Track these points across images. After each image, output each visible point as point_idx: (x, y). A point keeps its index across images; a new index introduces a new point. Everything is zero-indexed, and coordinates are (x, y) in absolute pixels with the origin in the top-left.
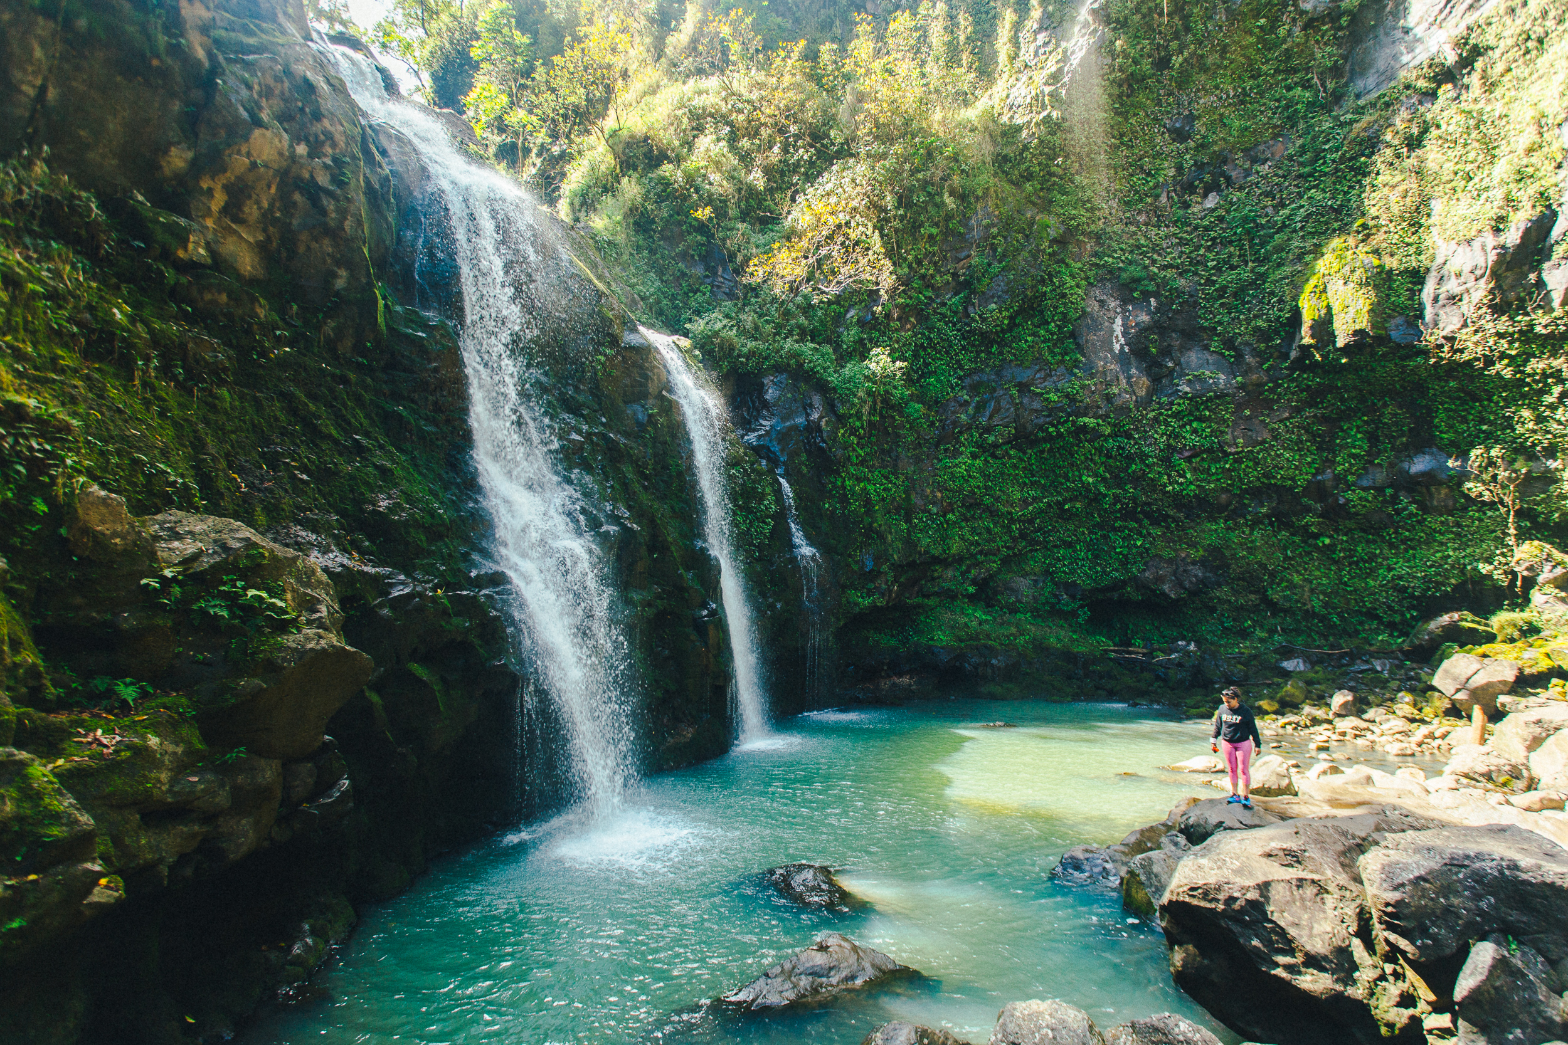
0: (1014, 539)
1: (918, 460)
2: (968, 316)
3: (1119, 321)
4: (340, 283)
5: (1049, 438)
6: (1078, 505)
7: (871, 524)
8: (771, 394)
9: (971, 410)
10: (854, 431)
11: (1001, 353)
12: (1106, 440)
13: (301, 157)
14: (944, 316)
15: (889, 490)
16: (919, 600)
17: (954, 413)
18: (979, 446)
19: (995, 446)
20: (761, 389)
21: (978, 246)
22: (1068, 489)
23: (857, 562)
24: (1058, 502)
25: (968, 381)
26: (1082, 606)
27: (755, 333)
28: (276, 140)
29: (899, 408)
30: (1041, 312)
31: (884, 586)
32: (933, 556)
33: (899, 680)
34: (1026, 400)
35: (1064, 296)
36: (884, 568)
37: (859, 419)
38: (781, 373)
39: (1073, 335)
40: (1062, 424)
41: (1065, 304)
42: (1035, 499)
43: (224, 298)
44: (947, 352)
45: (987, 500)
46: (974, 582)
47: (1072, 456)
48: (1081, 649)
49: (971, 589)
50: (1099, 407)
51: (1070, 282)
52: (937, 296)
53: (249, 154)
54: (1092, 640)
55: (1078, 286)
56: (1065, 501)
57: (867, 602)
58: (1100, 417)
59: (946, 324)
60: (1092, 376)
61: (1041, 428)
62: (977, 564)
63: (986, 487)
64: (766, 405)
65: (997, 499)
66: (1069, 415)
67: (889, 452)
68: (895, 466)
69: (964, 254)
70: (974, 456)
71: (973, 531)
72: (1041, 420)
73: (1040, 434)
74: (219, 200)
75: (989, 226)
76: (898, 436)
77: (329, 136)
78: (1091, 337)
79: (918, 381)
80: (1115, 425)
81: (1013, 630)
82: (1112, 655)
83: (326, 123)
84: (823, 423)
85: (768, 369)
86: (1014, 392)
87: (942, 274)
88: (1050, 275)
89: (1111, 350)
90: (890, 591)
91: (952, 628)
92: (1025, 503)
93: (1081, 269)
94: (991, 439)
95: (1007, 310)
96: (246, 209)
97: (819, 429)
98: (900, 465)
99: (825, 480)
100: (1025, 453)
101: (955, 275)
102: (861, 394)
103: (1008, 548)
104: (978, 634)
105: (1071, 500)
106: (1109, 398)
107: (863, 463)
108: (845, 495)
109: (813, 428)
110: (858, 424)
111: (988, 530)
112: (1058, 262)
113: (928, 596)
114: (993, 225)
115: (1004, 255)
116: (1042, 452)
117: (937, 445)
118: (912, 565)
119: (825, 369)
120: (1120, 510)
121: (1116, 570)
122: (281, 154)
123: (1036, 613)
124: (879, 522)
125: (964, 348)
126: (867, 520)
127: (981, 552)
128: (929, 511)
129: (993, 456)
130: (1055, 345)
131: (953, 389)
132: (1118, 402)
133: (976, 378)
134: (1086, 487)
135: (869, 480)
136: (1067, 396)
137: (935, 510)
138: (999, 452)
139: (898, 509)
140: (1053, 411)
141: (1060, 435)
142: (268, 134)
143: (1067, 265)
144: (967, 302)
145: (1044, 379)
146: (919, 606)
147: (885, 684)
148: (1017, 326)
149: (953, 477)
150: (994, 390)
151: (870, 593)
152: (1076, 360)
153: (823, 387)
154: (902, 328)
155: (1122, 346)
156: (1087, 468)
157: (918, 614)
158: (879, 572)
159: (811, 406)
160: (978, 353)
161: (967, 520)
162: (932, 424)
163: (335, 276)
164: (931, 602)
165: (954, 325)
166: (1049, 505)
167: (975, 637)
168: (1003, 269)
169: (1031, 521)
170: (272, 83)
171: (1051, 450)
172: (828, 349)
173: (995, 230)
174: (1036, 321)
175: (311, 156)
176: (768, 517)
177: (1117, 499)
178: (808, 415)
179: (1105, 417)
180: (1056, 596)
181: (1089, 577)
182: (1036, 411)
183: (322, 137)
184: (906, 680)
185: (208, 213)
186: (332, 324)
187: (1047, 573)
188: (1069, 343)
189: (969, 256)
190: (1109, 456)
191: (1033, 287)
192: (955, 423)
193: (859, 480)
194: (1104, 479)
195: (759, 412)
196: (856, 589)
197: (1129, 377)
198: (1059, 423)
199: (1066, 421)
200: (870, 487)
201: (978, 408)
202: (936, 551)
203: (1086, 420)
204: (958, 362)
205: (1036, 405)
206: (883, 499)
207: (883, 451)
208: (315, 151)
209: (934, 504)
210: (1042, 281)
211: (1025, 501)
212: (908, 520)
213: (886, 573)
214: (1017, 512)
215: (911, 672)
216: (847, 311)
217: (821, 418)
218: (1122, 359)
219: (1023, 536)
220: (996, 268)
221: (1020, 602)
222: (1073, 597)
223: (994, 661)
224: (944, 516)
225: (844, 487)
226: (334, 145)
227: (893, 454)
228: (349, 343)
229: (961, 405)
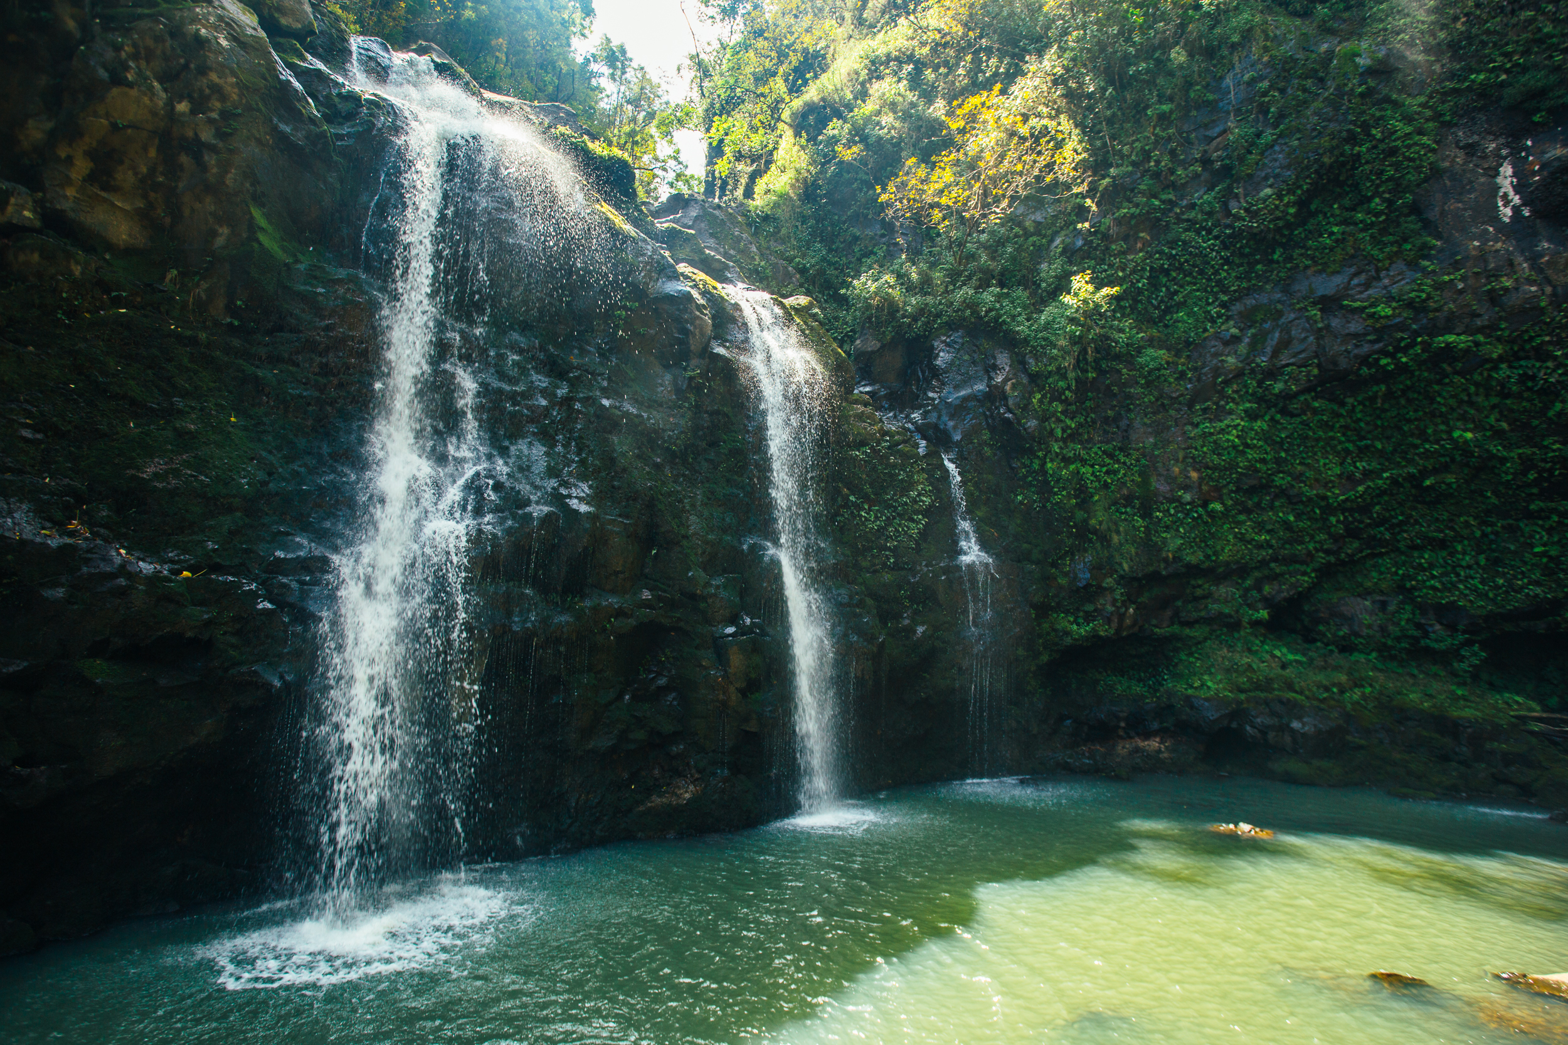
0: (1336, 538)
1: (1159, 429)
2: (1228, 213)
3: (1507, 170)
4: (220, 241)
5: (1385, 376)
6: (1451, 479)
7: (1086, 521)
8: (943, 358)
9: (1243, 348)
10: (1057, 396)
11: (1290, 259)
12: (1496, 368)
13: (183, 114)
14: (1192, 222)
15: (1115, 472)
16: (1176, 629)
17: (1216, 355)
18: (1260, 400)
19: (1287, 396)
20: (931, 354)
21: (1238, 111)
22: (1427, 455)
23: (1066, 574)
24: (1411, 477)
25: (1237, 307)
26: (1469, 643)
27: (925, 286)
28: (146, 100)
29: (1129, 356)
30: (1356, 186)
31: (1110, 608)
32: (1189, 566)
33: (1142, 744)
34: (1335, 323)
35: (1393, 152)
36: (1109, 582)
37: (1064, 377)
38: (956, 330)
39: (1415, 209)
40: (1405, 350)
41: (1397, 166)
42: (1367, 474)
43: (36, 257)
44: (1201, 272)
45: (1280, 480)
46: (1268, 602)
47: (1432, 400)
48: (1468, 713)
49: (1264, 614)
50: (1475, 315)
51: (1403, 128)
52: (1182, 198)
53: (107, 116)
54: (1497, 699)
55: (1420, 132)
56: (1424, 473)
57: (1084, 630)
58: (1480, 330)
59: (1198, 232)
60: (1456, 266)
61: (1364, 360)
62: (1274, 577)
63: (1278, 461)
64: (935, 372)
65: (1299, 477)
66: (1417, 333)
67: (1116, 419)
68: (1126, 438)
69: (1217, 130)
70: (1252, 416)
71: (1260, 527)
72: (1366, 348)
73: (1365, 370)
74: (81, 167)
75: (1253, 81)
76: (1129, 396)
77: (217, 90)
78: (1453, 205)
79: (1161, 318)
80: (1511, 341)
81: (1343, 678)
82: (1536, 727)
83: (214, 77)
84: (1008, 388)
85: (941, 327)
86: (1315, 312)
87: (1184, 164)
88: (1366, 127)
89: (1495, 219)
90: (1122, 617)
91: (1228, 671)
92: (1350, 479)
93: (1424, 105)
94: (1278, 387)
95: (1290, 192)
96: (119, 176)
97: (1004, 397)
98: (1133, 437)
99: (1016, 464)
100: (1342, 404)
101: (1206, 162)
102: (1063, 342)
103: (1328, 552)
104: (1269, 681)
105: (1435, 471)
106: (1493, 298)
107: (1072, 437)
108: (1047, 483)
109: (995, 395)
110: (1061, 384)
111: (1287, 525)
112: (1378, 103)
113: (1190, 624)
114: (1261, 78)
115: (1281, 116)
116: (1373, 399)
117: (1190, 405)
118: (1154, 578)
119: (1013, 317)
120: (1536, 482)
121: (1537, 583)
122: (154, 114)
123: (1384, 651)
124: (1099, 518)
125: (1227, 261)
126: (1080, 515)
127: (1275, 559)
128: (1178, 500)
129: (1284, 412)
130: (1384, 231)
131: (1213, 321)
132: (1513, 300)
133: (1250, 302)
134: (1464, 448)
135: (1084, 462)
136: (1410, 304)
137: (1188, 497)
138: (1294, 406)
139: (1129, 500)
140: (1383, 330)
141: (1403, 369)
142: (134, 92)
143: (1396, 104)
144: (1228, 195)
145: (1367, 286)
146: (1174, 637)
147: (1123, 748)
148: (1313, 215)
149: (1217, 449)
150: (1280, 314)
151: (1089, 617)
152: (1425, 246)
153: (1012, 342)
154: (1130, 250)
155: (1516, 210)
156: (1464, 418)
157: (1176, 650)
158: (1099, 587)
159: (995, 367)
160: (1252, 265)
161: (1247, 511)
162: (1182, 375)
163: (214, 234)
164: (1196, 632)
165: (1209, 232)
166: (1394, 481)
167: (1266, 685)
168: (1280, 136)
169: (1365, 509)
170: (150, 43)
171: (1389, 395)
172: (1020, 293)
173: (1265, 84)
174: (1347, 202)
175: (194, 112)
176: (917, 512)
177: (1527, 464)
178: (990, 378)
179: (1489, 329)
180: (1419, 626)
181: (1483, 595)
182: (1355, 336)
183: (207, 91)
184: (1154, 744)
185: (68, 181)
186: (204, 285)
187: (1401, 588)
188: (1411, 224)
189: (1225, 131)
190: (1505, 394)
191: (1331, 150)
192: (1217, 372)
193: (1067, 461)
194: (1498, 434)
195: (929, 382)
196: (1067, 612)
197: (1534, 259)
198: (1398, 349)
199: (1413, 344)
200: (1086, 470)
201: (1253, 345)
202: (1193, 557)
203: (1451, 338)
204: (1219, 283)
205: (1355, 327)
206: (1106, 486)
207: (1106, 420)
208: (199, 105)
209: (1186, 488)
210: (1352, 139)
211: (1350, 478)
212: (1146, 513)
213: (1111, 590)
214: (1338, 495)
215: (1163, 733)
216: (1052, 241)
217: (1005, 381)
218: (1518, 229)
219: (1352, 533)
220: (1268, 136)
221: (1357, 635)
222: (1452, 628)
223: (1296, 725)
224: (1205, 505)
225: (1043, 470)
226: (223, 98)
227: (1123, 423)
228: (221, 303)
229: (1226, 343)
